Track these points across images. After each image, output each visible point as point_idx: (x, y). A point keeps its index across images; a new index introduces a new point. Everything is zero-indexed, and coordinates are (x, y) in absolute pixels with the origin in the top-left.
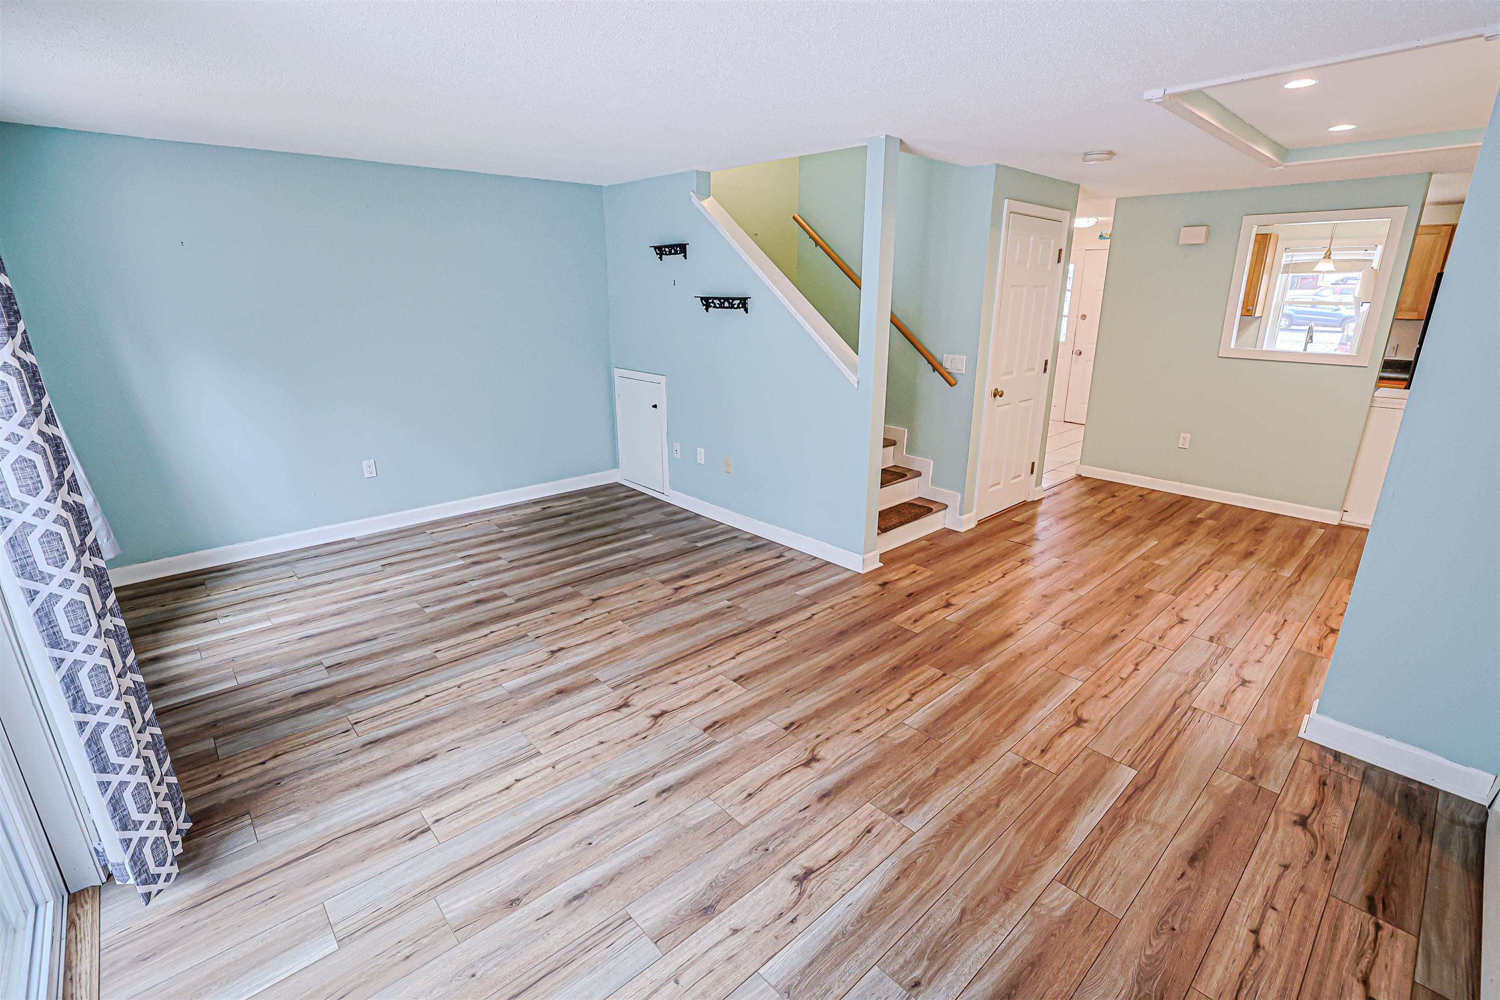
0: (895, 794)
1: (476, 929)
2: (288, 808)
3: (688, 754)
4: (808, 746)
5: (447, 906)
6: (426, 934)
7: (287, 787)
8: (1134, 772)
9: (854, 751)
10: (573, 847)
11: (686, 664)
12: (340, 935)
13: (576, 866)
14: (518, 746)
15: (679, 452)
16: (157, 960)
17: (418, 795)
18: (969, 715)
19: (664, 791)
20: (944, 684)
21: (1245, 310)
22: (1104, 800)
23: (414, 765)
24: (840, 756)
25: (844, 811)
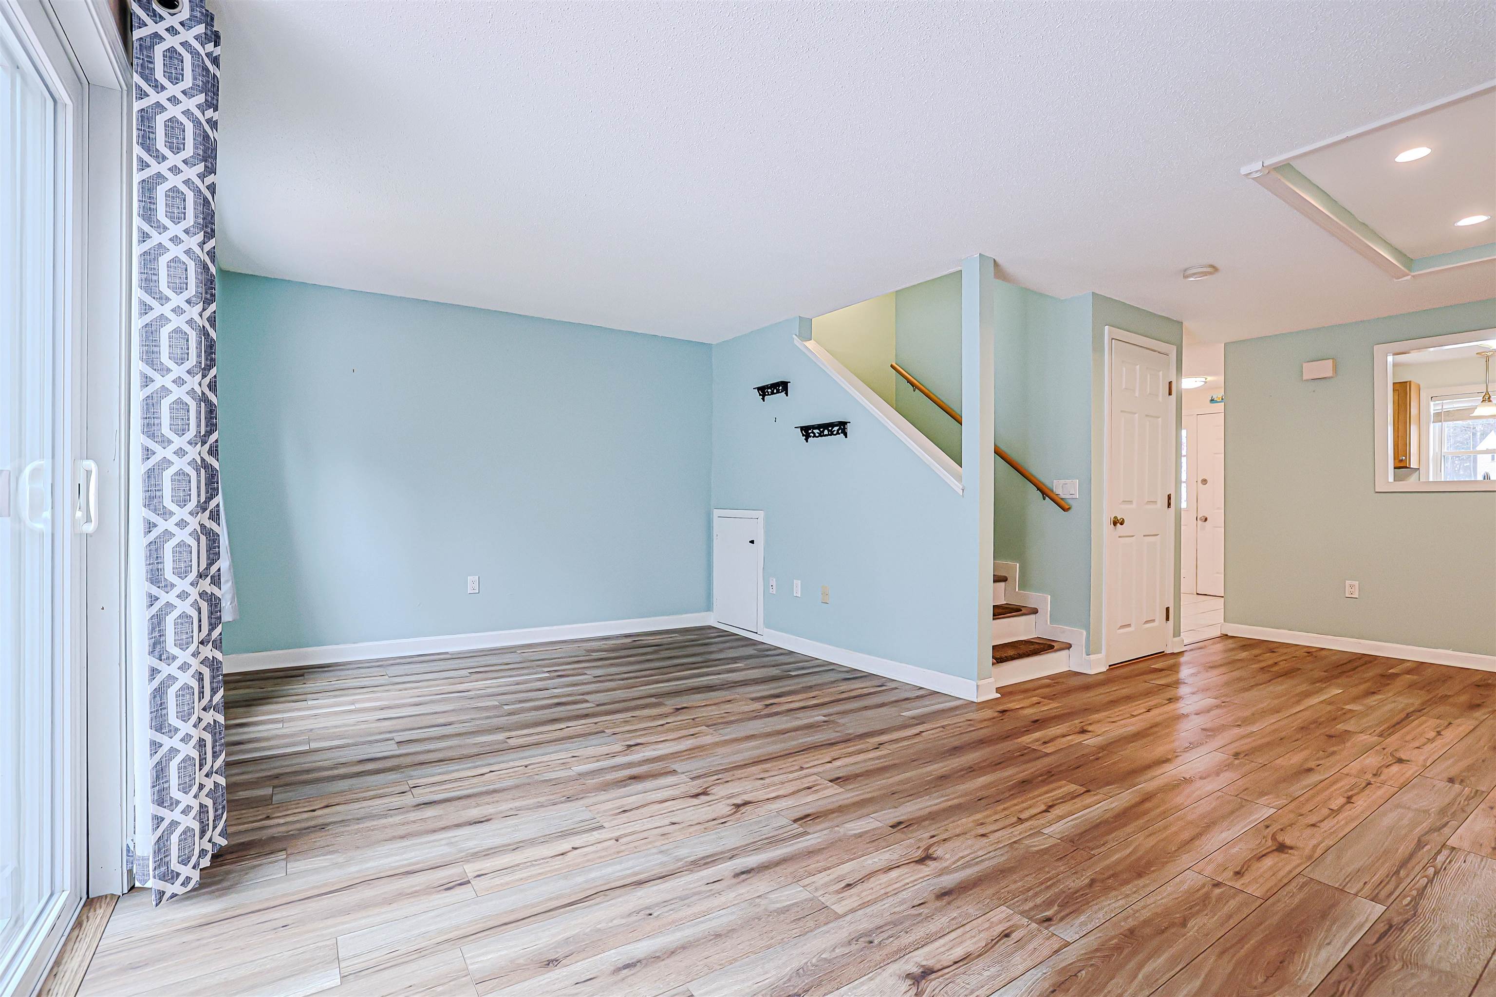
0: (1039, 901)
1: (502, 984)
2: (327, 849)
3: (773, 841)
4: (921, 844)
5: (471, 958)
6: (442, 981)
7: (330, 832)
8: (1380, 909)
9: (980, 853)
10: (630, 915)
11: (775, 764)
12: (345, 972)
13: (631, 935)
14: (580, 819)
15: (774, 587)
16: (146, 970)
17: (461, 852)
18: (1129, 829)
19: (743, 873)
20: (1088, 800)
21: (1397, 461)
22: (1344, 934)
23: (465, 825)
24: (962, 857)
25: (971, 911)
